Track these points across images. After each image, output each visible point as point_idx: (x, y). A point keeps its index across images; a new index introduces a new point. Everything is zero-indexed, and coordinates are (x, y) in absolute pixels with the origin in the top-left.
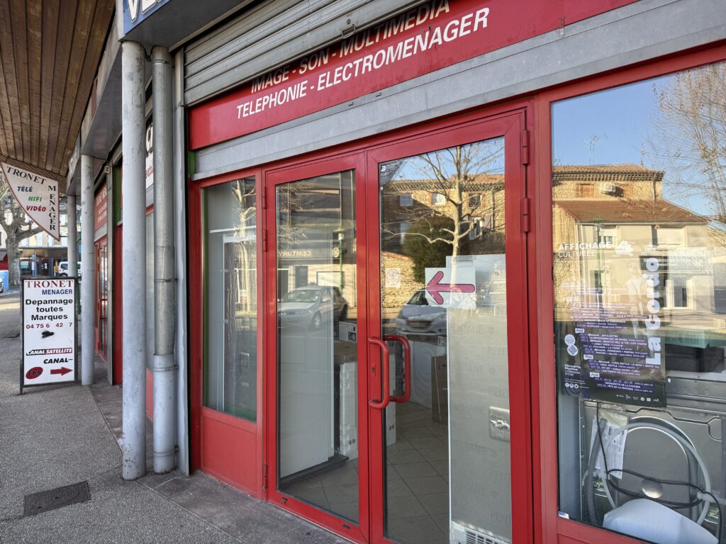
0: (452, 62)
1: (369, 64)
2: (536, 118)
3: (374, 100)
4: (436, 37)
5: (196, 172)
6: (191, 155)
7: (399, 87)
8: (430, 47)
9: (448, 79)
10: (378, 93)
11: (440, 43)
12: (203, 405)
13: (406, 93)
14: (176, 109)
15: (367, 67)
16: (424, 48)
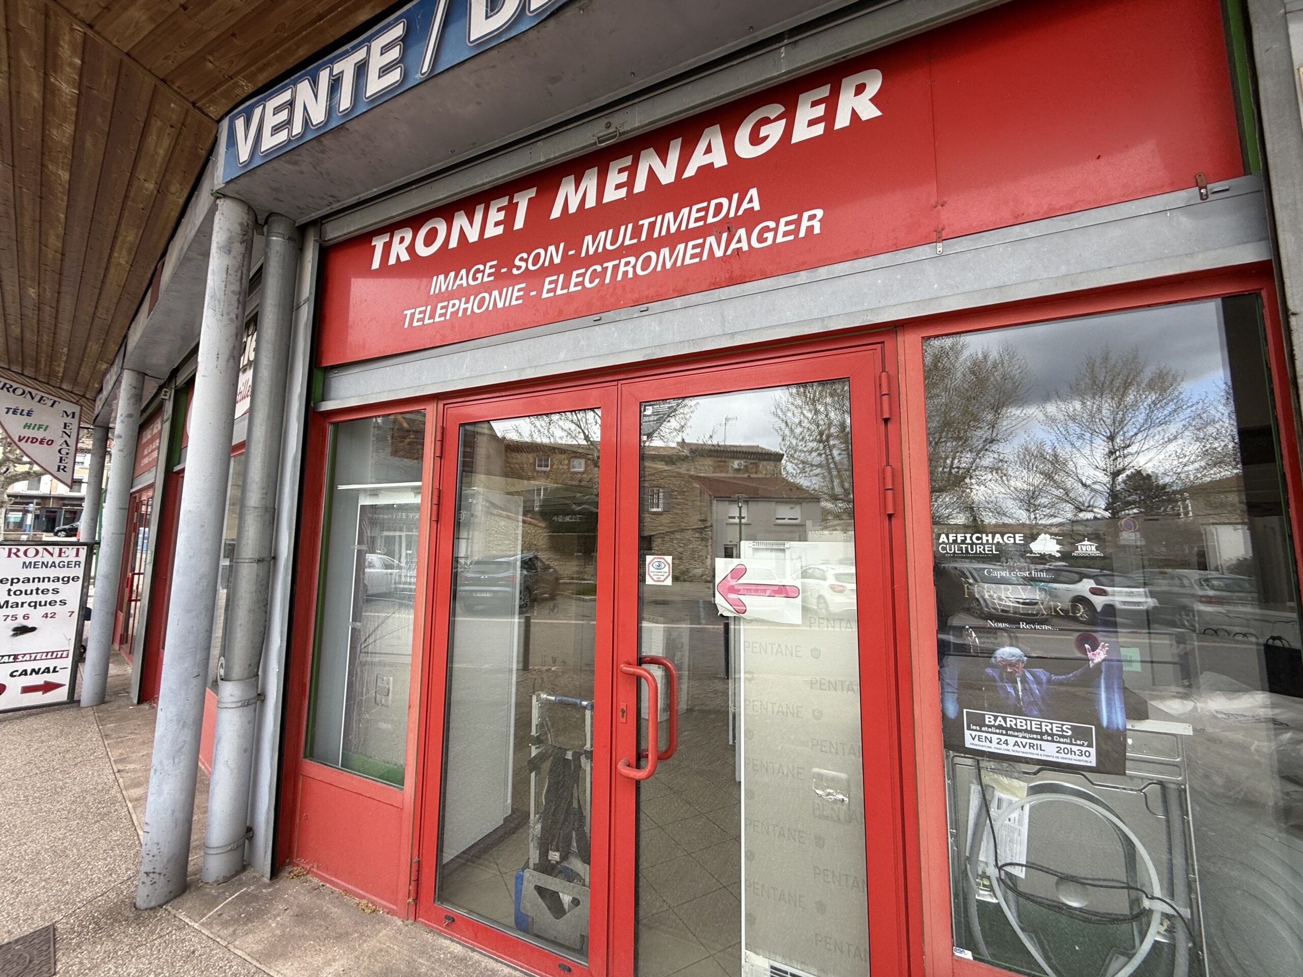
0: (765, 276)
1: (630, 269)
2: (901, 358)
3: (636, 315)
4: (739, 241)
5: (323, 399)
6: (318, 375)
7: (678, 302)
8: (729, 252)
9: (759, 296)
10: (644, 307)
11: (745, 248)
12: (305, 757)
13: (690, 311)
14: (299, 307)
15: (625, 273)
16: (719, 253)
